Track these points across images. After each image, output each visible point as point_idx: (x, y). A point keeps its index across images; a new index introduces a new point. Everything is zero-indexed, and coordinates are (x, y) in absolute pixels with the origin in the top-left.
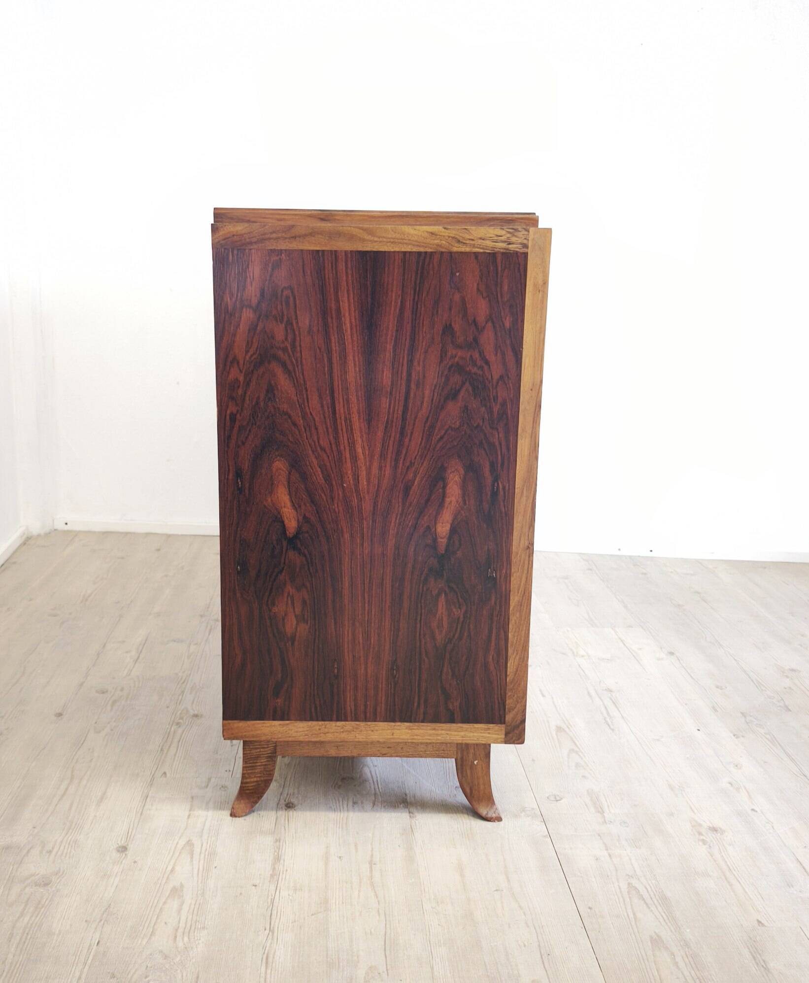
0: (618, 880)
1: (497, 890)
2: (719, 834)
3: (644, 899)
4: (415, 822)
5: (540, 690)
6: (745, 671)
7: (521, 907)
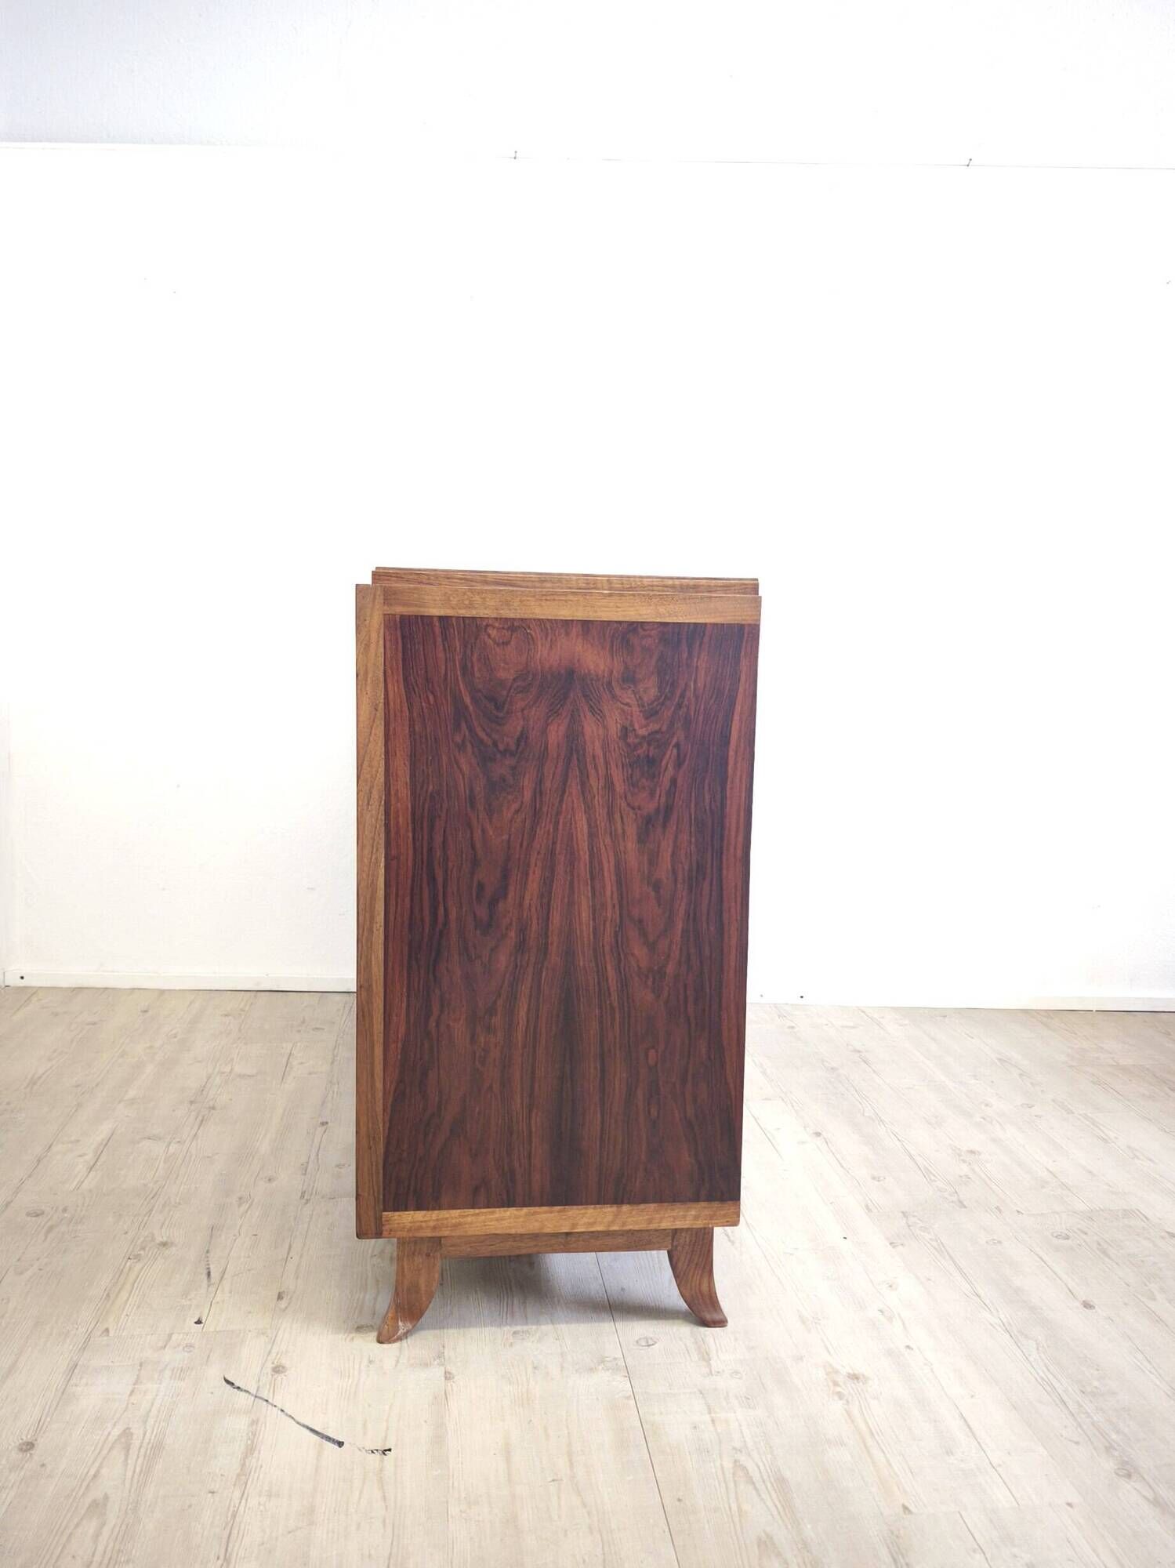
0: (721, 1457)
1: (553, 1480)
2: (861, 1384)
3: (753, 1483)
4: (452, 1385)
6: (911, 1156)
7: (584, 1505)
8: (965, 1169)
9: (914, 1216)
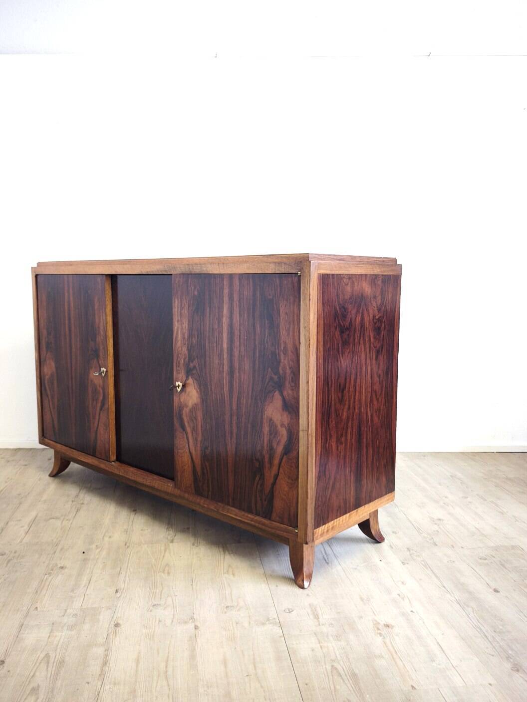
8: (436, 528)
9: (413, 550)
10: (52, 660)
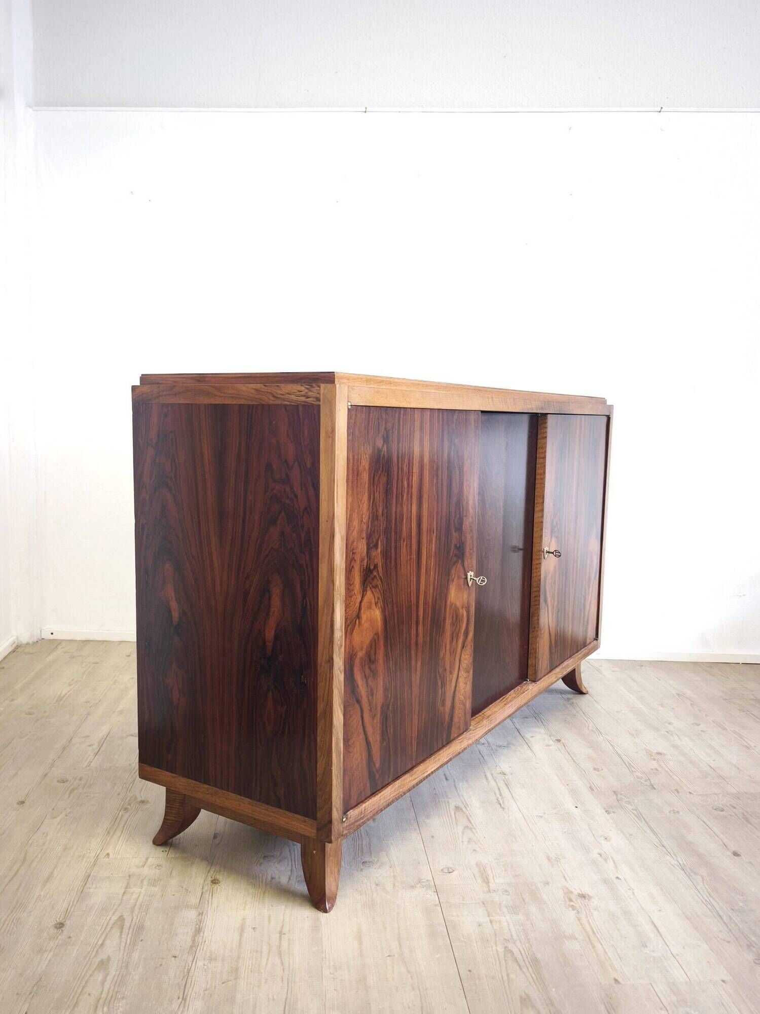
0: (496, 945)
1: (389, 956)
2: (586, 900)
3: (517, 962)
5: (445, 775)
6: (619, 755)
7: (409, 972)
8: (654, 764)
9: (621, 794)
10: (127, 924)
